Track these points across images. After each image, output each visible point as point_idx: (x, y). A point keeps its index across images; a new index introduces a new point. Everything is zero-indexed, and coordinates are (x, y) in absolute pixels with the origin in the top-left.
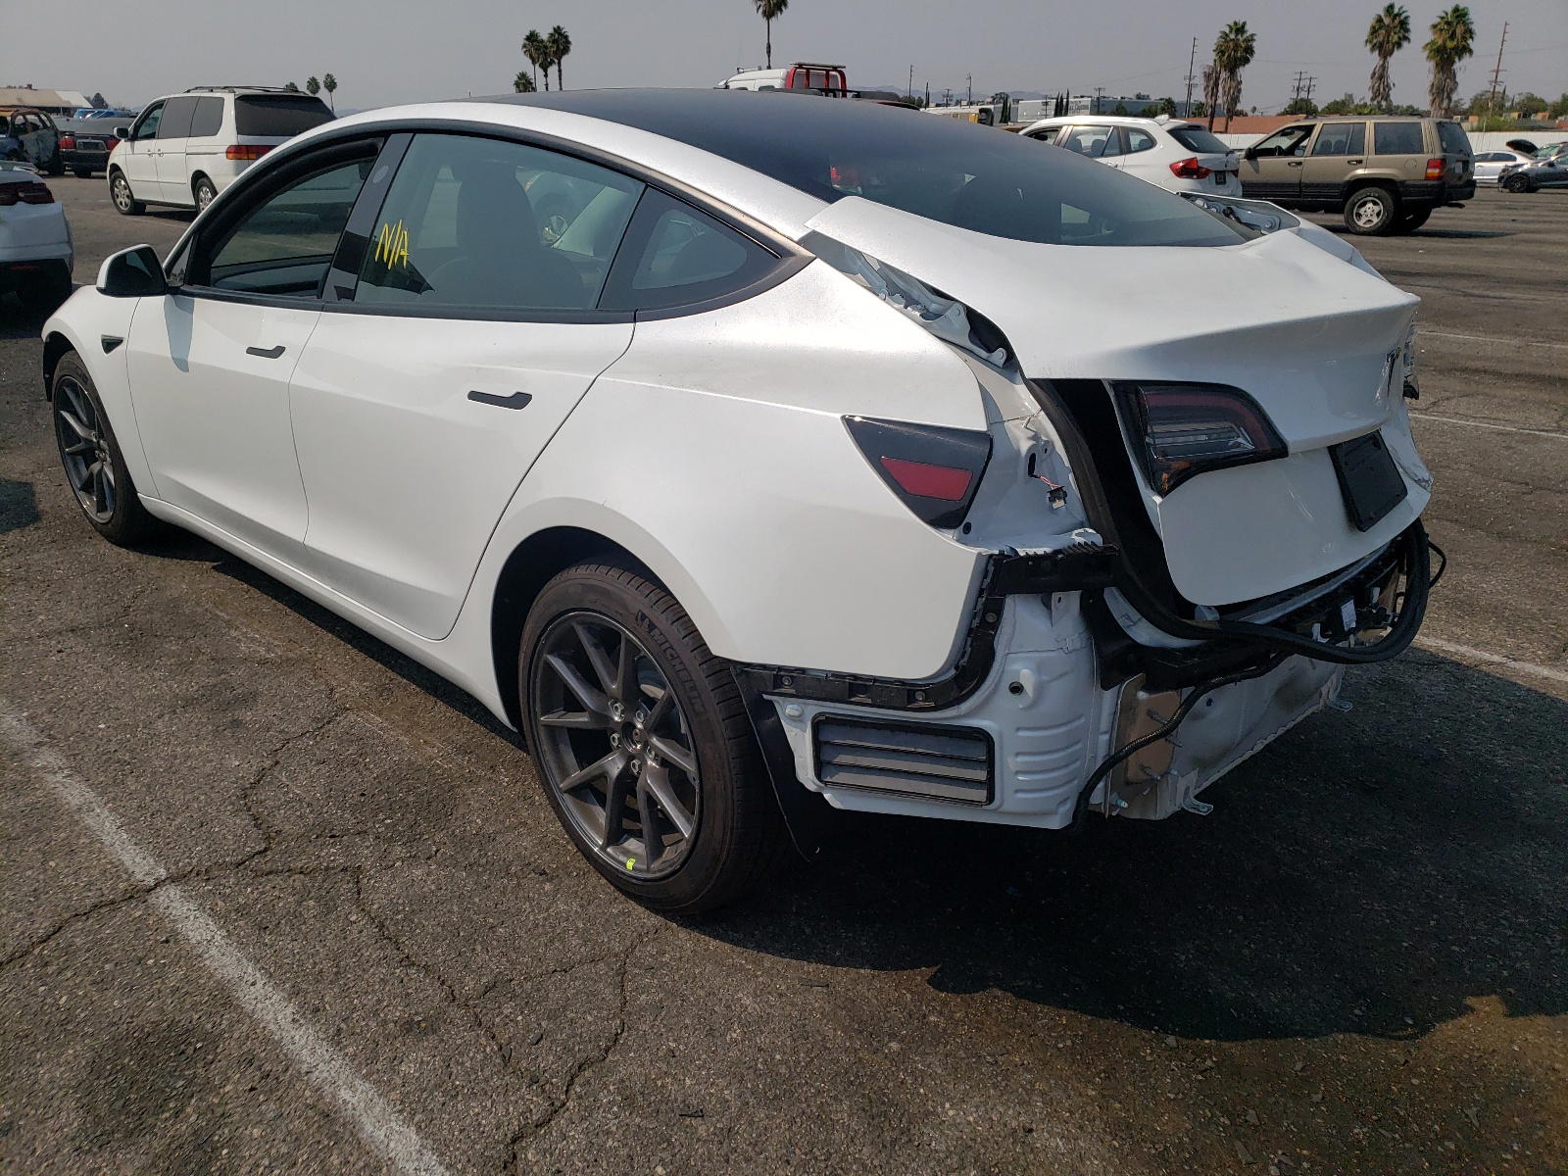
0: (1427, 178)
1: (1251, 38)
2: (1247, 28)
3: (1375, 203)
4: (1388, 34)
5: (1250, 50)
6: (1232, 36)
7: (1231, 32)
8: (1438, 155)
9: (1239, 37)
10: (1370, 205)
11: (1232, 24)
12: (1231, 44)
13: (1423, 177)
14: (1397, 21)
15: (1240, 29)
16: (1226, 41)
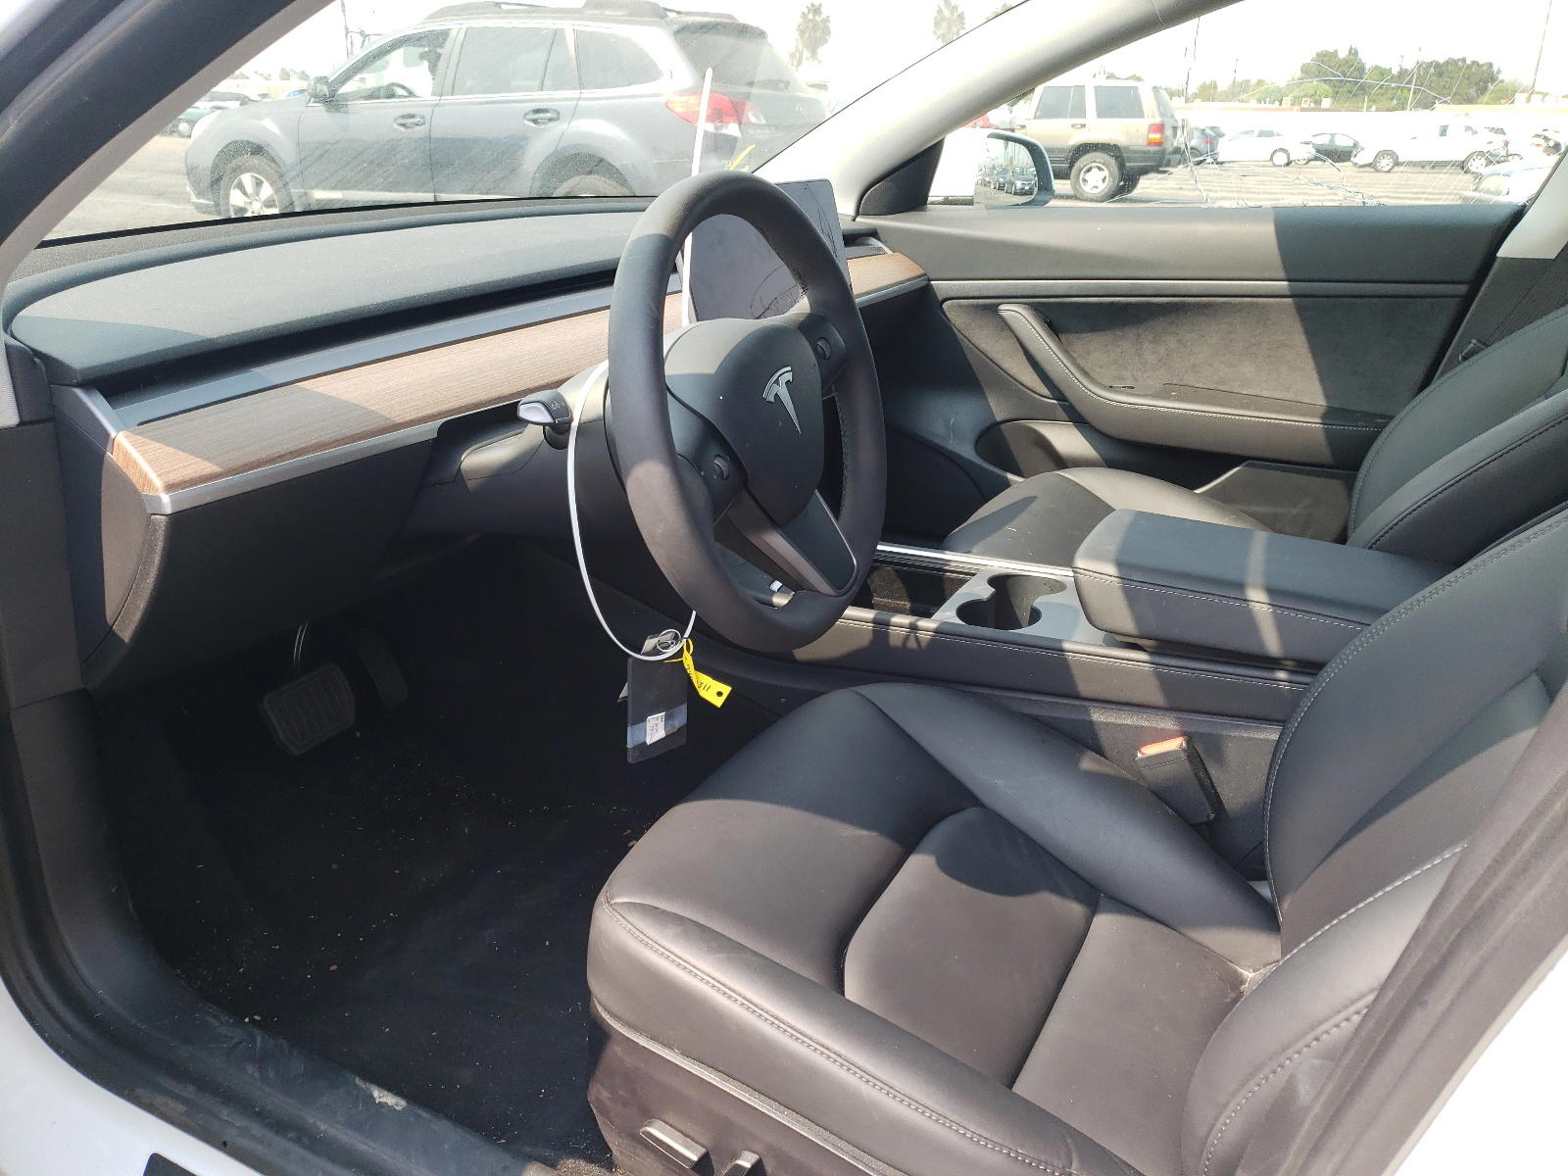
0: (1150, 143)
1: (826, 20)
2: (823, 9)
3: (1100, 169)
4: (949, 28)
5: (827, 31)
6: (811, 16)
7: (809, 13)
8: (1158, 120)
9: (817, 18)
10: (1095, 170)
11: (810, 6)
12: (811, 25)
13: (1145, 143)
14: (956, 15)
15: (816, 10)
16: (805, 22)
